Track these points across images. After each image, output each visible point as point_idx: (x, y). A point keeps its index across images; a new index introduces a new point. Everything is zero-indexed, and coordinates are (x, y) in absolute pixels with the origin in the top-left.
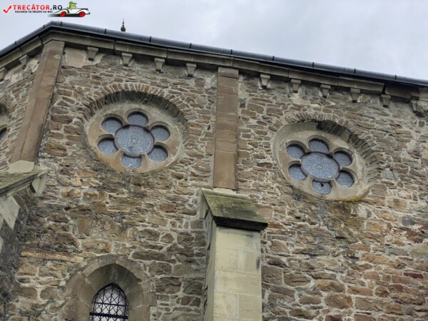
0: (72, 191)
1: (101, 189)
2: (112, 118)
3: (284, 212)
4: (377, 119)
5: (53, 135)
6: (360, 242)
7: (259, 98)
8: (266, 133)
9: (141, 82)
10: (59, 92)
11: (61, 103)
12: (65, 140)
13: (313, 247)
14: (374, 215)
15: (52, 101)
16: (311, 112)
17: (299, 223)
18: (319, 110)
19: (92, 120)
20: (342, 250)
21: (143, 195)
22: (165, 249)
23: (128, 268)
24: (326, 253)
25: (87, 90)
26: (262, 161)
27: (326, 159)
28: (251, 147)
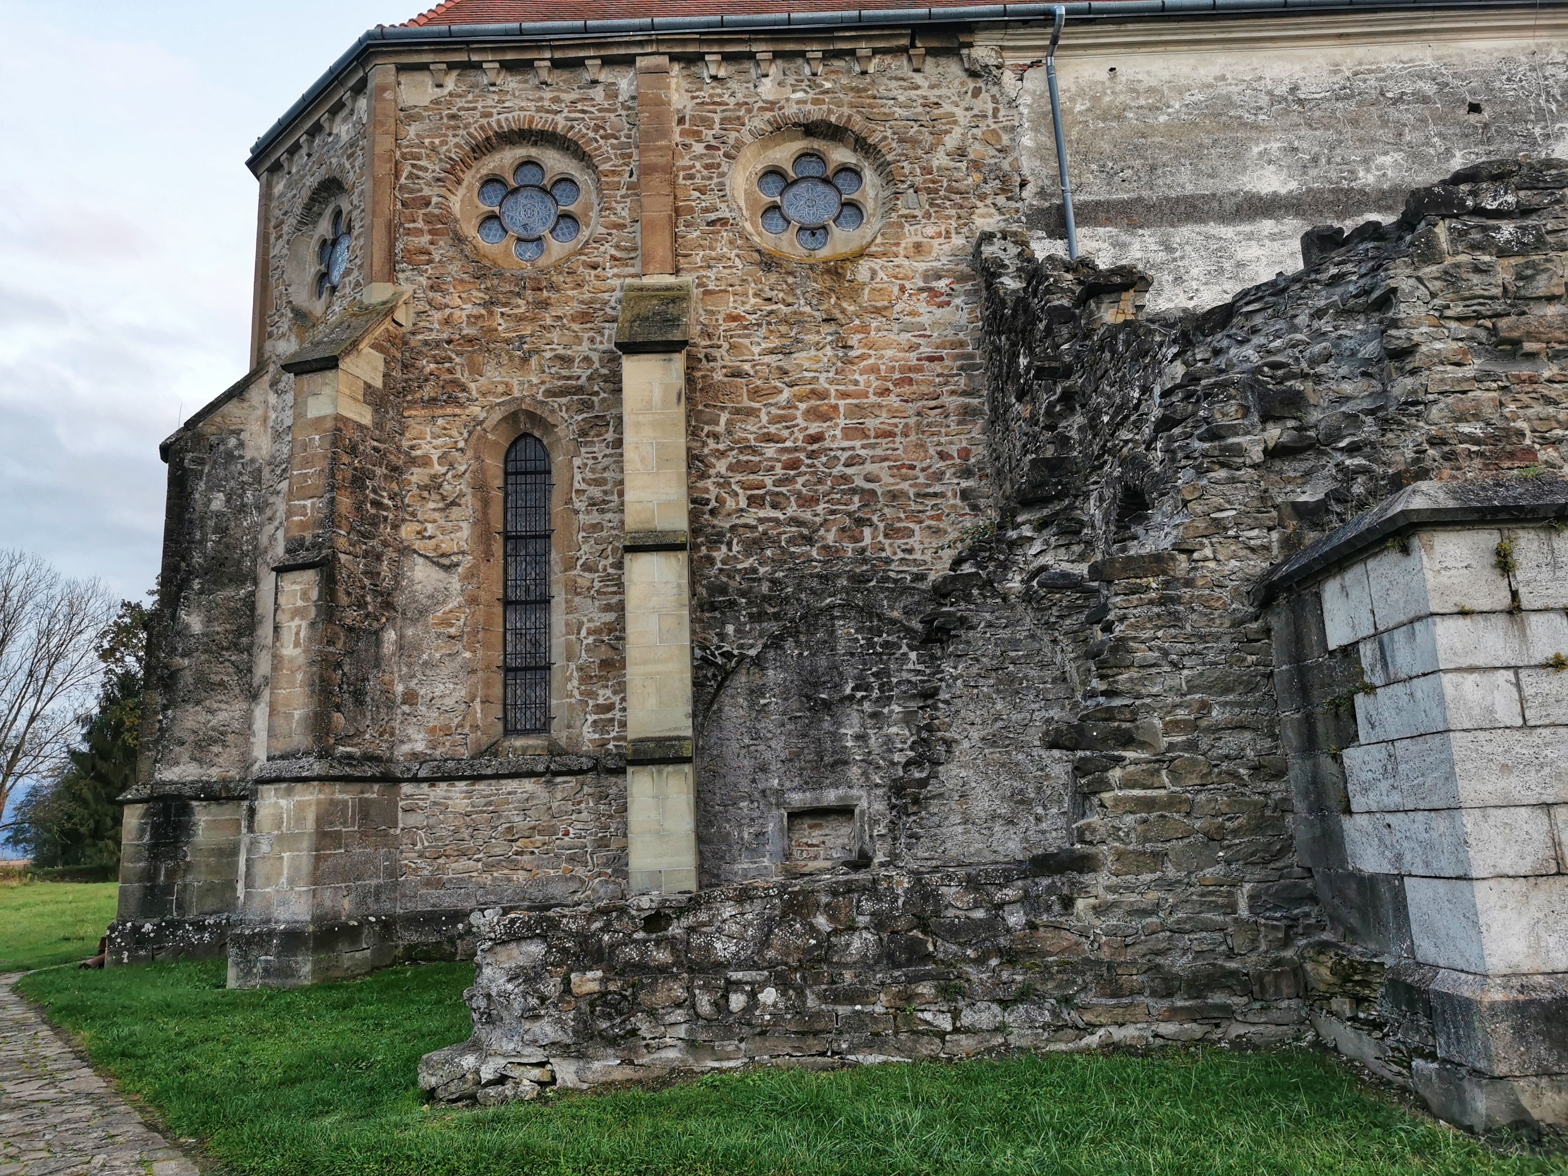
0: (451, 314)
1: (487, 304)
2: (492, 180)
3: (746, 295)
4: (901, 99)
5: (409, 232)
6: (857, 322)
7: (707, 100)
8: (719, 165)
9: (522, 109)
10: (404, 156)
11: (410, 176)
12: (427, 238)
13: (787, 342)
14: (881, 274)
15: (397, 177)
16: (791, 110)
17: (769, 308)
18: (805, 102)
19: (461, 191)
20: (830, 338)
21: (545, 304)
22: (584, 378)
23: (539, 412)
24: (806, 347)
25: (443, 143)
26: (713, 216)
27: (821, 188)
28: (697, 194)
